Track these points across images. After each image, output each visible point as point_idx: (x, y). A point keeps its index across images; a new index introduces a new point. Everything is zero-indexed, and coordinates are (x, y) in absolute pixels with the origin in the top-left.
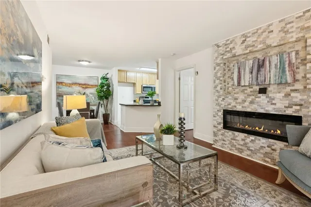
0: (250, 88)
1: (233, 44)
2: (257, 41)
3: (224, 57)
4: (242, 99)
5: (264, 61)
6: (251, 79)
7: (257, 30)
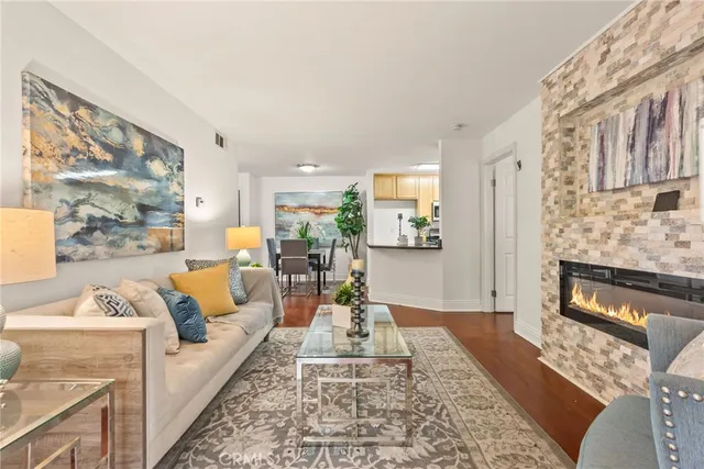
0: (633, 194)
1: (580, 70)
2: (636, 44)
3: (563, 113)
4: (601, 229)
5: (665, 103)
6: (630, 168)
7: (637, 9)
